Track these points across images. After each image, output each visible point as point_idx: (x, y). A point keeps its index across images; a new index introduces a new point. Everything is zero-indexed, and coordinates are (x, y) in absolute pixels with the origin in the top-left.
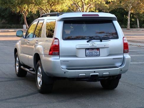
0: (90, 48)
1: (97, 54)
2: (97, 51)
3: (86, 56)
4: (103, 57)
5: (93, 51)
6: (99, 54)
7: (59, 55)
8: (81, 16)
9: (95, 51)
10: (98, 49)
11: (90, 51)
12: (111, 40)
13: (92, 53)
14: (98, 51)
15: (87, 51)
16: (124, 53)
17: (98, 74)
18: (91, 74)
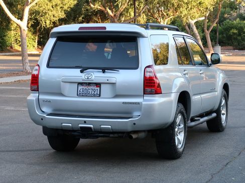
0: (84, 83)
1: (96, 93)
2: (96, 88)
3: (77, 95)
4: (106, 100)
5: (89, 88)
6: (98, 93)
7: (38, 91)
8: (77, 30)
9: (93, 88)
10: (98, 85)
11: (84, 88)
12: (121, 71)
13: (87, 91)
14: (98, 88)
15: (80, 87)
16: (144, 94)
17: (92, 126)
18: (80, 125)
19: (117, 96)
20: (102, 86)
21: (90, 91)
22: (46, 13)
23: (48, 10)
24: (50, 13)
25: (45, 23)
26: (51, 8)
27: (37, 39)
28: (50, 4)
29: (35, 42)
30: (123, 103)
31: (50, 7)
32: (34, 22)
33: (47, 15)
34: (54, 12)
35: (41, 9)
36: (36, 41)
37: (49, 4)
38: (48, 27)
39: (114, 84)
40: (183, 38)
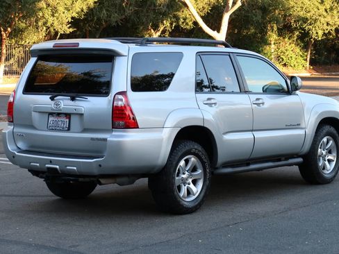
1: (65, 126)
2: (66, 120)
3: (47, 128)
5: (59, 119)
6: (68, 126)
9: (63, 120)
10: (68, 116)
11: (55, 119)
13: (57, 123)
15: (51, 119)
16: (113, 128)
17: (58, 167)
18: (47, 165)
19: (85, 130)
20: (72, 117)
21: (60, 123)
22: (316, 20)
23: (320, 16)
24: (322, 19)
25: (317, 33)
26: (325, 13)
27: (309, 56)
28: (322, 8)
29: (306, 60)
30: (92, 139)
31: (322, 11)
32: (300, 32)
33: (318, 23)
34: (329, 19)
35: (309, 14)
36: (308, 59)
37: (320, 7)
38: (320, 39)
39: (82, 115)
40: (229, 56)
